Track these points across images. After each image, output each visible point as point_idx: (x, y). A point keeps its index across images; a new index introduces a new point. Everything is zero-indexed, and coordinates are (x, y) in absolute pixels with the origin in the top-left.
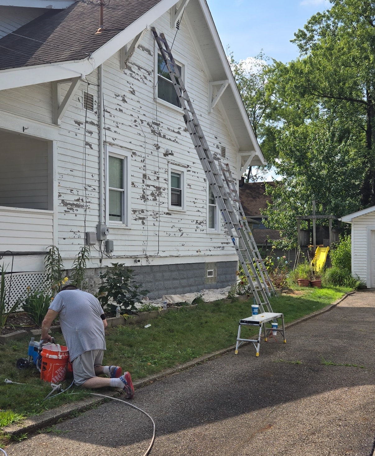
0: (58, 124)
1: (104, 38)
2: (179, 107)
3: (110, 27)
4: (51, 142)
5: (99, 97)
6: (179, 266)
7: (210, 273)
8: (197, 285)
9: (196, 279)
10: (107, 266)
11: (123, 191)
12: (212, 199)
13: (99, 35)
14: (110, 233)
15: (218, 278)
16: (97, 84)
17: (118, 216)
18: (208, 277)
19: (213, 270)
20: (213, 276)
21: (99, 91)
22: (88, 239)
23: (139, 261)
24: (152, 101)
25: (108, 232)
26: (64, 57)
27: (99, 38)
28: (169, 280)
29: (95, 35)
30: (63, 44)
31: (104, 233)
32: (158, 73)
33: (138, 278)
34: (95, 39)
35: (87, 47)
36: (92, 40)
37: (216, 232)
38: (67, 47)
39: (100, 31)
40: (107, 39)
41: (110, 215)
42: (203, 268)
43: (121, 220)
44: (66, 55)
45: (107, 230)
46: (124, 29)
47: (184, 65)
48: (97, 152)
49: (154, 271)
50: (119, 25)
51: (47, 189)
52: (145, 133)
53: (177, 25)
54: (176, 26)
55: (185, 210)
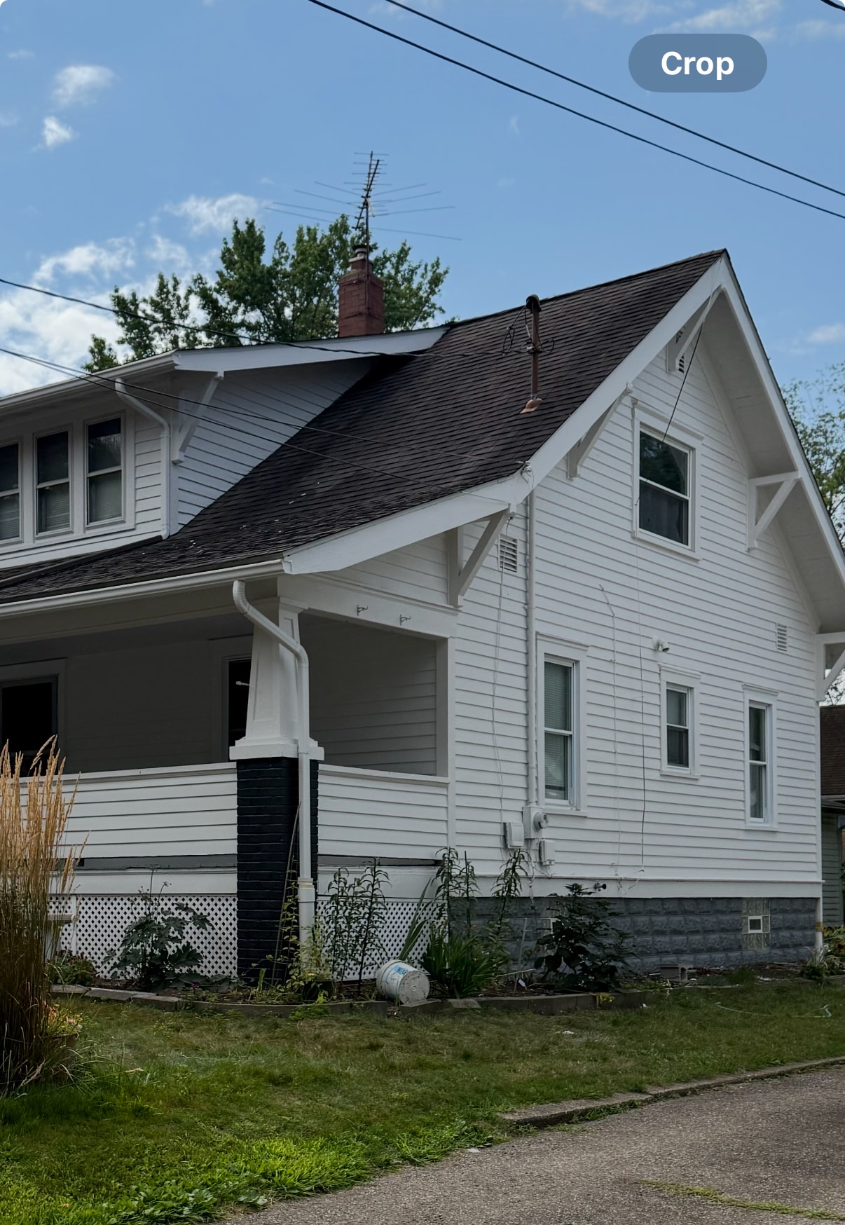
0: (459, 604)
1: (545, 422)
2: (681, 542)
3: (551, 395)
4: (444, 641)
5: (528, 542)
6: (685, 903)
7: (755, 924)
8: (725, 950)
9: (724, 935)
10: (556, 894)
11: (571, 736)
12: (756, 748)
13: (529, 416)
14: (549, 824)
15: (774, 936)
16: (524, 515)
17: (560, 789)
18: (750, 932)
19: (760, 917)
20: (760, 931)
21: (528, 529)
22: (508, 838)
23: (604, 887)
24: (627, 537)
25: (547, 822)
26: (468, 471)
27: (536, 424)
28: (662, 933)
29: (523, 416)
30: (454, 438)
31: (539, 823)
32: (641, 475)
33: (622, 924)
34: (525, 426)
35: (513, 445)
36: (519, 428)
37: (767, 826)
38: (465, 445)
39: (532, 406)
40: (554, 426)
41: (547, 787)
42: (739, 912)
43: (565, 798)
44: (471, 465)
45: (545, 818)
46: (585, 400)
47: (693, 449)
48: (523, 655)
49: (632, 911)
50: (571, 391)
51: (435, 735)
52: (613, 608)
53: (680, 365)
54: (678, 367)
55: (697, 774)
